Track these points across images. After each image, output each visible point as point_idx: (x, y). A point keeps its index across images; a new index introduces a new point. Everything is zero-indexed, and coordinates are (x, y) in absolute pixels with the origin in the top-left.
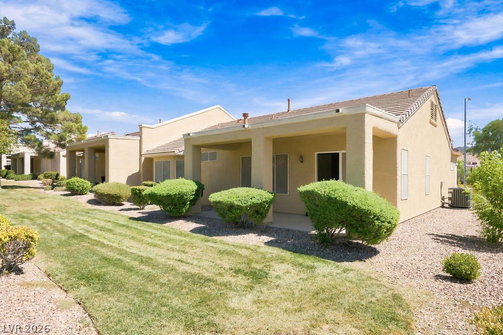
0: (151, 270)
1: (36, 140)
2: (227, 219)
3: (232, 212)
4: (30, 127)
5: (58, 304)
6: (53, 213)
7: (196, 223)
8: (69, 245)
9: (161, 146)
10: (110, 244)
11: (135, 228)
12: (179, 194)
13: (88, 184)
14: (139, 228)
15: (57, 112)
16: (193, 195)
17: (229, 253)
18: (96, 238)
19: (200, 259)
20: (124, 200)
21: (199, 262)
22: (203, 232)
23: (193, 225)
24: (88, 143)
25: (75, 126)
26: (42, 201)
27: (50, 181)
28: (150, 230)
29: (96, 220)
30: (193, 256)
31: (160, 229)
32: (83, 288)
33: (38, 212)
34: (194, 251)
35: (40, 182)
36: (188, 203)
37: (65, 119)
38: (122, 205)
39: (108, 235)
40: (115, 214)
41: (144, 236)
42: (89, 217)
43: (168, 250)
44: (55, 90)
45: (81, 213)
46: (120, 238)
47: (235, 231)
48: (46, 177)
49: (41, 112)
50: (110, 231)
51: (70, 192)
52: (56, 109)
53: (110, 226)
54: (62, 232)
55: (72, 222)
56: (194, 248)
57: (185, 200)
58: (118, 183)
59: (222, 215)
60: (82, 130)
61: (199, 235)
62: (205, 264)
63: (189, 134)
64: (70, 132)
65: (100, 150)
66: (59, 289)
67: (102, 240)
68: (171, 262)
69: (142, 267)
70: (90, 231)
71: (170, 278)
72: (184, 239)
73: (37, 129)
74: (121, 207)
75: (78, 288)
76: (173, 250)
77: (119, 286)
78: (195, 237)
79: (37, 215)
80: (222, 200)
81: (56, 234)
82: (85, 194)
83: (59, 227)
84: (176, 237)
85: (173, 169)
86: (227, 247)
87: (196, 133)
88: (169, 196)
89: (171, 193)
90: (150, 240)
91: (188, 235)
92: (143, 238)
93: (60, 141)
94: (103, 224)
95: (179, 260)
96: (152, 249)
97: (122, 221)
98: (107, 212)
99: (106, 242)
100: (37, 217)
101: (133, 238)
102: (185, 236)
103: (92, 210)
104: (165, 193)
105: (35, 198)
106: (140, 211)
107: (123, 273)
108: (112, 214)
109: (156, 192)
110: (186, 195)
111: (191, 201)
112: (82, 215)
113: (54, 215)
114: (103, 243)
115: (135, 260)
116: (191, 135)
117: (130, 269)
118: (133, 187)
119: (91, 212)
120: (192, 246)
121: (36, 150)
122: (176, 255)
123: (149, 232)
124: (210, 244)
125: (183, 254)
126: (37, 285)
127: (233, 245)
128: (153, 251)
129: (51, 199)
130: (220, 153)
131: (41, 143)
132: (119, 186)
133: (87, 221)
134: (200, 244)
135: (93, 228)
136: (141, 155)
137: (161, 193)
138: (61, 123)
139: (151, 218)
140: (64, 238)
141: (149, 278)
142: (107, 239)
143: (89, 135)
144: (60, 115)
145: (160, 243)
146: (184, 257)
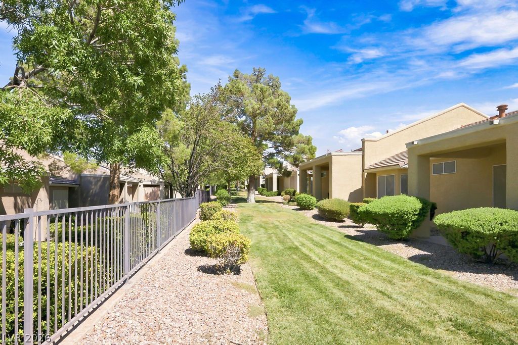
0: (343, 297)
1: (279, 162)
2: (460, 249)
3: (467, 240)
4: (275, 151)
5: (250, 309)
6: (283, 224)
7: (420, 249)
8: (282, 256)
9: (386, 159)
10: (317, 259)
11: (346, 247)
12: (398, 213)
13: (314, 199)
14: (350, 247)
15: (293, 136)
16: (415, 215)
17: (454, 297)
18: (307, 252)
19: (409, 295)
20: (344, 217)
21: (407, 299)
22: (425, 261)
23: (416, 252)
24: (315, 162)
25: (307, 147)
26: (278, 214)
27: (288, 197)
28: (361, 251)
29: (314, 235)
30: (401, 290)
31: (373, 251)
32: (275, 299)
33: (273, 224)
34: (404, 284)
35: (282, 198)
36: (410, 224)
37: (299, 142)
38: (343, 221)
39: (319, 250)
40: (333, 231)
41: (352, 256)
42: (309, 231)
43: (373, 276)
44: (291, 117)
45: (304, 227)
46: (329, 255)
47: (474, 266)
48: (286, 194)
49: (281, 139)
50: (322, 246)
51: (299, 207)
52: (292, 135)
53: (323, 242)
54: (281, 242)
55: (294, 234)
56: (406, 280)
57: (405, 220)
58: (339, 200)
59: (454, 242)
60: (312, 151)
61: (418, 265)
62: (413, 304)
63: (413, 143)
64: (303, 153)
65: (324, 168)
66: (258, 295)
67: (312, 255)
68: (369, 292)
69: (335, 291)
70: (305, 245)
71: (360, 311)
72: (396, 266)
73: (279, 153)
74: (341, 224)
75: (271, 298)
76: (378, 277)
77: (305, 307)
78: (411, 266)
79: (271, 225)
80: (452, 223)
81: (277, 244)
82: (312, 209)
83: (282, 237)
84: (388, 263)
85: (397, 184)
86: (453, 288)
87: (421, 140)
88: (385, 215)
89: (388, 211)
90: (356, 262)
91: (404, 262)
92: (350, 258)
93: (295, 162)
94: (317, 239)
95: (381, 292)
96: (355, 271)
97: (336, 238)
98: (326, 228)
99: (314, 257)
100: (270, 227)
101: (341, 257)
102: (399, 263)
103: (314, 225)
104: (381, 211)
105: (273, 211)
106: (359, 229)
107: (313, 292)
108: (331, 230)
109: (371, 210)
110: (407, 215)
111: (413, 222)
112: (305, 229)
113: (283, 226)
114: (310, 258)
115: (332, 281)
116: (415, 143)
117: (321, 291)
118: (352, 204)
119: (313, 226)
120: (404, 277)
121: (278, 171)
122: (379, 285)
123: (360, 253)
124: (429, 279)
125: (389, 286)
126: (243, 288)
127: (464, 287)
128: (356, 275)
129: (284, 213)
130: (459, 162)
131: (281, 164)
132: (340, 202)
133: (306, 235)
134: (415, 276)
135: (309, 242)
136: (363, 171)
137: (377, 210)
138: (296, 146)
139: (367, 238)
140: (281, 247)
141: (338, 306)
142: (316, 254)
143: (317, 155)
144: (295, 138)
145: (366, 267)
146: (389, 289)
